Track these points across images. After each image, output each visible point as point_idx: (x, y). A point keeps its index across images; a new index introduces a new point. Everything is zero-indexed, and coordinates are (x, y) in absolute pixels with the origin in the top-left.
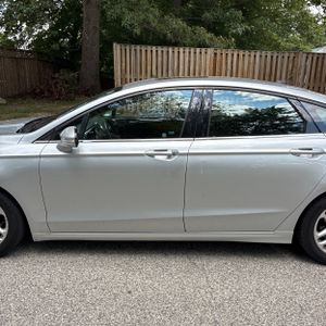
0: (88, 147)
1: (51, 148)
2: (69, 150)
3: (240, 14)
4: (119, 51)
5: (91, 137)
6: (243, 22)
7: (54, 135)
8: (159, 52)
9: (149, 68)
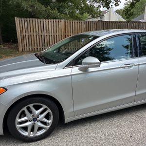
4: (18, 21)
8: (39, 22)
9: (34, 29)
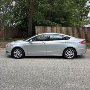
0: (33, 42)
1: (28, 43)
2: (31, 43)
3: (63, 19)
5: (34, 41)
6: (64, 20)
7: (29, 41)
